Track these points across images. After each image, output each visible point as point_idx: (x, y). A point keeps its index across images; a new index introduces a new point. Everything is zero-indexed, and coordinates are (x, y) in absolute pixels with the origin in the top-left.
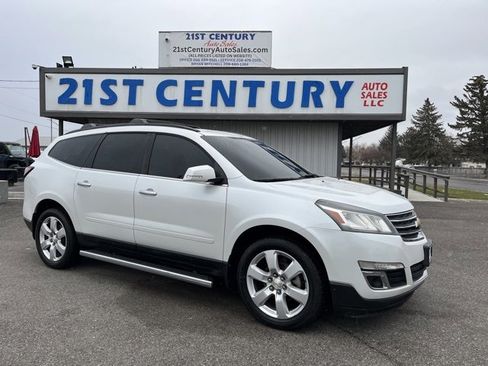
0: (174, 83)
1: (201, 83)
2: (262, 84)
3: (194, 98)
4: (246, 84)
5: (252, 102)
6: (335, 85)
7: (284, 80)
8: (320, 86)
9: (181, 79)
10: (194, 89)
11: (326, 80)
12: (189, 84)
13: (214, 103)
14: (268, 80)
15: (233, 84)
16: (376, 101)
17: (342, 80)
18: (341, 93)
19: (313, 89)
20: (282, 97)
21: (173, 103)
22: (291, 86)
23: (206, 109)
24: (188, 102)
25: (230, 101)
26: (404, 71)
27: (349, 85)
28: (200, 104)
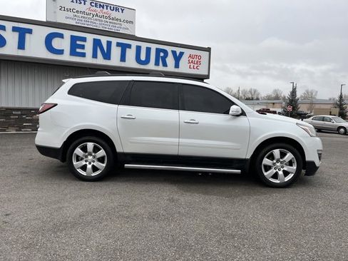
0: (61, 36)
1: (84, 39)
2: (129, 46)
3: (78, 50)
4: (118, 44)
5: (123, 58)
6: (174, 53)
7: (144, 46)
8: (166, 52)
9: (68, 34)
10: (78, 43)
11: (169, 49)
12: (73, 39)
13: (95, 56)
14: (134, 44)
15: (109, 43)
16: (196, 66)
17: (178, 50)
18: (177, 58)
19: (162, 54)
20: (143, 57)
21: (61, 52)
22: (148, 50)
23: (88, 60)
24: (73, 53)
25: (107, 56)
26: (208, 50)
27: (182, 54)
28: (83, 55)
